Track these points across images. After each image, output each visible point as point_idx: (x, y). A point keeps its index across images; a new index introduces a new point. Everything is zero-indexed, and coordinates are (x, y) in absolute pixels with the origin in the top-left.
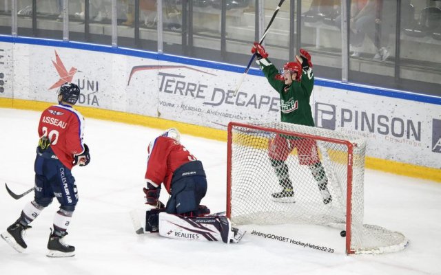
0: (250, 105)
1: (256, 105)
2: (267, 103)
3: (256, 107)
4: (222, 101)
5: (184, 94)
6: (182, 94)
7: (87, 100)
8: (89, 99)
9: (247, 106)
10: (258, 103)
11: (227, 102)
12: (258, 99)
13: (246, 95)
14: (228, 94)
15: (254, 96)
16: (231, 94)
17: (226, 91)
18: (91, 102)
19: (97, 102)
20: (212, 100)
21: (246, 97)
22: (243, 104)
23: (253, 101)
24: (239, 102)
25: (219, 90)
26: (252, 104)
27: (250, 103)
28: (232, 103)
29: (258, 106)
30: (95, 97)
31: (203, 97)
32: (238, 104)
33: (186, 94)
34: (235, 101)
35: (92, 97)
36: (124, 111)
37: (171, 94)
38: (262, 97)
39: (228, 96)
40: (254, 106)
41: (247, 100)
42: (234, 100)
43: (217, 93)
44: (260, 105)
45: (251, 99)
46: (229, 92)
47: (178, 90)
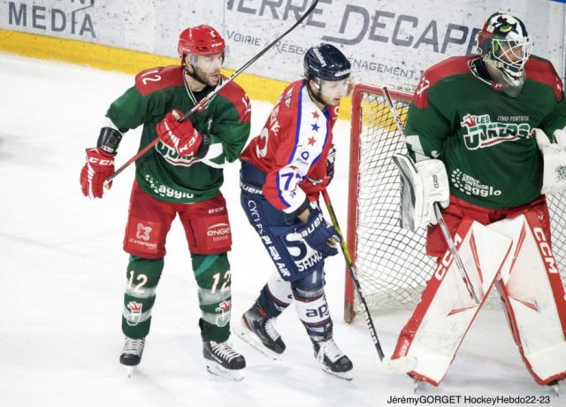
0: (422, 45)
1: (435, 44)
2: (461, 42)
3: (436, 50)
4: (363, 34)
5: (281, 16)
6: (276, 16)
7: (69, 24)
8: (74, 23)
9: (416, 46)
10: (441, 40)
11: (373, 37)
12: (442, 30)
13: (415, 21)
14: (375, 19)
15: (433, 24)
16: (381, 20)
17: (372, 13)
18: (78, 28)
19: (91, 29)
20: (342, 31)
21: (415, 26)
22: (408, 44)
23: (430, 35)
24: (400, 37)
25: (356, 9)
26: (428, 42)
27: (423, 40)
28: (385, 39)
29: (440, 47)
30: (87, 17)
31: (322, 25)
32: (397, 42)
33: (285, 17)
34: (390, 36)
35: (80, 18)
36: (151, 50)
37: (252, 16)
38: (451, 27)
39: (376, 25)
40: (431, 47)
41: (417, 34)
42: (387, 32)
43: (352, 15)
44: (445, 45)
45: (426, 31)
46: (379, 14)
47: (267, 8)
